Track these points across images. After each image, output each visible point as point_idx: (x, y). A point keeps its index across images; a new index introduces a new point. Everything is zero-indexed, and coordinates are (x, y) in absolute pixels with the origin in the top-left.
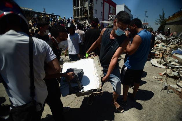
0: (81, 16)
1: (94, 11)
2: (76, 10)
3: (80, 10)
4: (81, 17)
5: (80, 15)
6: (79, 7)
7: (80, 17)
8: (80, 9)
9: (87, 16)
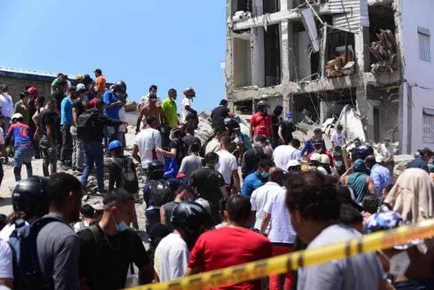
0: (292, 79)
1: (404, 36)
2: (251, 37)
3: (285, 37)
4: (295, 88)
5: (286, 72)
6: (274, 17)
7: (287, 87)
8: (284, 26)
9: (348, 81)
